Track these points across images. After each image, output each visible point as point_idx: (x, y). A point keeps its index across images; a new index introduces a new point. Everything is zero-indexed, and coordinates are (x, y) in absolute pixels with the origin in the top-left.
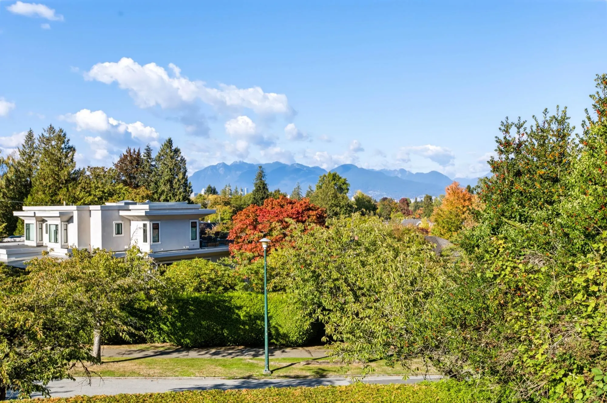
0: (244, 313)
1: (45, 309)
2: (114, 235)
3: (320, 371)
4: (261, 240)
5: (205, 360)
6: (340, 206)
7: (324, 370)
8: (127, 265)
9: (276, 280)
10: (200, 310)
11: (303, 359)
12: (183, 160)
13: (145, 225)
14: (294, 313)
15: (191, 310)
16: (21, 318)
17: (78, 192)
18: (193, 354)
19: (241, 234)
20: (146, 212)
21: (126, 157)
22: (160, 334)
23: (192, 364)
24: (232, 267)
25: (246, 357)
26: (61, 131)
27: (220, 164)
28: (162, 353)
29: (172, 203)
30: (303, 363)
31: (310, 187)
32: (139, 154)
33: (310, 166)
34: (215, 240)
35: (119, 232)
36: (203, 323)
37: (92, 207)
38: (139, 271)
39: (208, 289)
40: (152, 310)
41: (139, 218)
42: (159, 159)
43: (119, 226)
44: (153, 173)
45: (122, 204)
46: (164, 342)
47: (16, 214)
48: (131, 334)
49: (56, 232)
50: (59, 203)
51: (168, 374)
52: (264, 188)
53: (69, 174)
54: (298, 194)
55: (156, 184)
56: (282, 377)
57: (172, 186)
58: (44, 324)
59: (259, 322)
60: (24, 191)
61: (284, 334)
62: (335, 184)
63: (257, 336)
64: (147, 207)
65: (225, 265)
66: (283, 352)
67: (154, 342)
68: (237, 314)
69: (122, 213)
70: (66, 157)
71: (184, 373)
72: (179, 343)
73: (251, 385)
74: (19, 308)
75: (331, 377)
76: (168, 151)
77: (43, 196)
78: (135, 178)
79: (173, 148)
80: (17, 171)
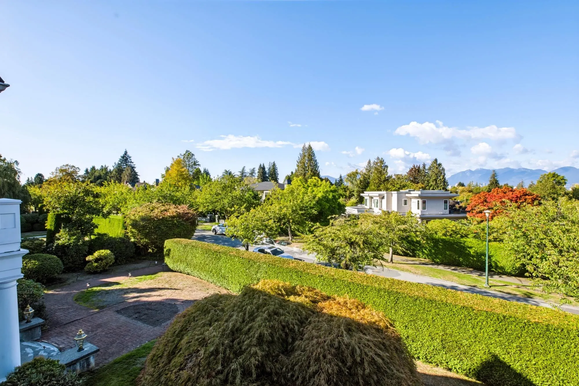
0: (473, 251)
1: (364, 235)
2: (403, 205)
3: (528, 294)
4: (485, 211)
5: (447, 272)
6: (557, 194)
7: (531, 294)
8: (406, 219)
9: (495, 235)
10: (445, 245)
11: (514, 284)
12: (443, 169)
13: (418, 201)
14: (509, 256)
15: (440, 245)
16: (354, 237)
17: (389, 186)
18: (441, 267)
19: (475, 208)
20: (419, 195)
21: (412, 169)
22: (423, 254)
23: (440, 272)
24: (466, 225)
25: (473, 275)
26: (382, 159)
27: (467, 170)
28: (423, 264)
29: (436, 191)
30: (514, 286)
31: (532, 182)
32: (419, 167)
33: (534, 169)
34: (459, 210)
35: (405, 204)
36: (447, 253)
37: (393, 192)
38: (412, 223)
39: (451, 235)
40: (418, 242)
41: (416, 197)
42: (430, 169)
43: (405, 201)
44: (427, 176)
45: (407, 191)
46: (425, 258)
47: (362, 194)
48: (403, 252)
49: (377, 203)
50: (381, 190)
51: (426, 274)
52: (496, 183)
53: (385, 178)
54: (522, 186)
55: (428, 181)
56: (497, 291)
57: (436, 182)
58: (364, 241)
59: (483, 257)
60: (367, 185)
61: (502, 267)
62: (554, 180)
63: (482, 265)
64: (420, 192)
65: (462, 224)
66: (500, 277)
67: (420, 258)
68: (469, 251)
69: (407, 195)
70: (384, 170)
71: (434, 276)
72: (433, 261)
73: (475, 291)
74: (354, 233)
75: (537, 299)
76: (435, 165)
77: (374, 187)
78: (417, 179)
79: (438, 163)
80: (364, 177)
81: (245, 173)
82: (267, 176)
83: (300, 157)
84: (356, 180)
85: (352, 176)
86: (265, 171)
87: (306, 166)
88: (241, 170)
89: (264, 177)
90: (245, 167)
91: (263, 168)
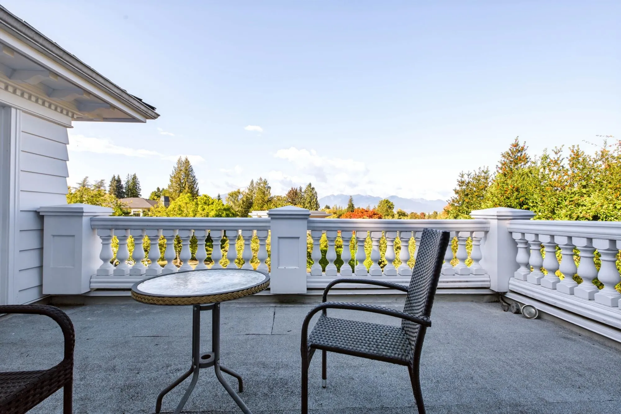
12: (316, 193)
17: (272, 206)
21: (291, 191)
22: (310, 265)
26: (265, 180)
31: (375, 206)
32: (296, 190)
42: (305, 192)
44: (303, 198)
47: (250, 214)
52: (352, 206)
53: (268, 198)
55: (304, 203)
57: (310, 205)
60: (250, 205)
62: (387, 205)
70: (267, 191)
76: (309, 188)
77: (258, 208)
78: (294, 200)
79: (312, 187)
80: (247, 197)
81: (88, 185)
82: (124, 191)
83: (174, 171)
84: (237, 201)
85: (234, 195)
86: (120, 184)
87: (182, 181)
88: (81, 181)
89: (119, 193)
90: (87, 177)
91: (117, 181)
